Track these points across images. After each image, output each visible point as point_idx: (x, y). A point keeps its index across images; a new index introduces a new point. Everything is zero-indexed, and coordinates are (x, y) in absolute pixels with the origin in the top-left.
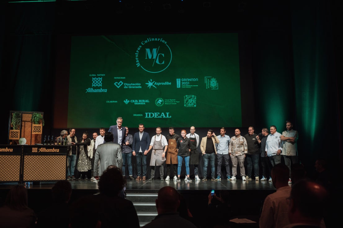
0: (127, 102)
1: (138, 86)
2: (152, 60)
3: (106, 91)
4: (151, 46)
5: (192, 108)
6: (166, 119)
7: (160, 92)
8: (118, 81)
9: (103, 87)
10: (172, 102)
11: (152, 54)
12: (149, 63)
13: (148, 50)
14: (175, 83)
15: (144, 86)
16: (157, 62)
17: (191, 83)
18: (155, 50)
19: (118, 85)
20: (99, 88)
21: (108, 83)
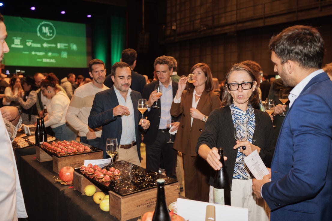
0: (33, 53)
1: (39, 45)
2: (46, 33)
3: (22, 47)
4: (45, 25)
5: (64, 59)
6: (53, 63)
7: (50, 50)
8: (29, 42)
9: (21, 44)
10: (56, 55)
11: (46, 30)
12: (44, 34)
13: (43, 28)
14: (57, 46)
15: (42, 46)
16: (48, 34)
17: (65, 46)
18: (47, 28)
19: (29, 44)
20: (19, 45)
21: (23, 42)
